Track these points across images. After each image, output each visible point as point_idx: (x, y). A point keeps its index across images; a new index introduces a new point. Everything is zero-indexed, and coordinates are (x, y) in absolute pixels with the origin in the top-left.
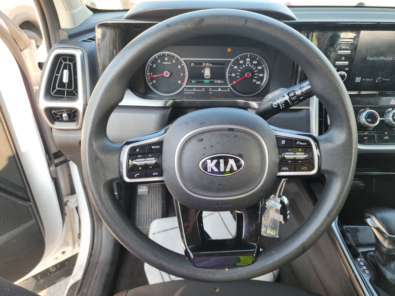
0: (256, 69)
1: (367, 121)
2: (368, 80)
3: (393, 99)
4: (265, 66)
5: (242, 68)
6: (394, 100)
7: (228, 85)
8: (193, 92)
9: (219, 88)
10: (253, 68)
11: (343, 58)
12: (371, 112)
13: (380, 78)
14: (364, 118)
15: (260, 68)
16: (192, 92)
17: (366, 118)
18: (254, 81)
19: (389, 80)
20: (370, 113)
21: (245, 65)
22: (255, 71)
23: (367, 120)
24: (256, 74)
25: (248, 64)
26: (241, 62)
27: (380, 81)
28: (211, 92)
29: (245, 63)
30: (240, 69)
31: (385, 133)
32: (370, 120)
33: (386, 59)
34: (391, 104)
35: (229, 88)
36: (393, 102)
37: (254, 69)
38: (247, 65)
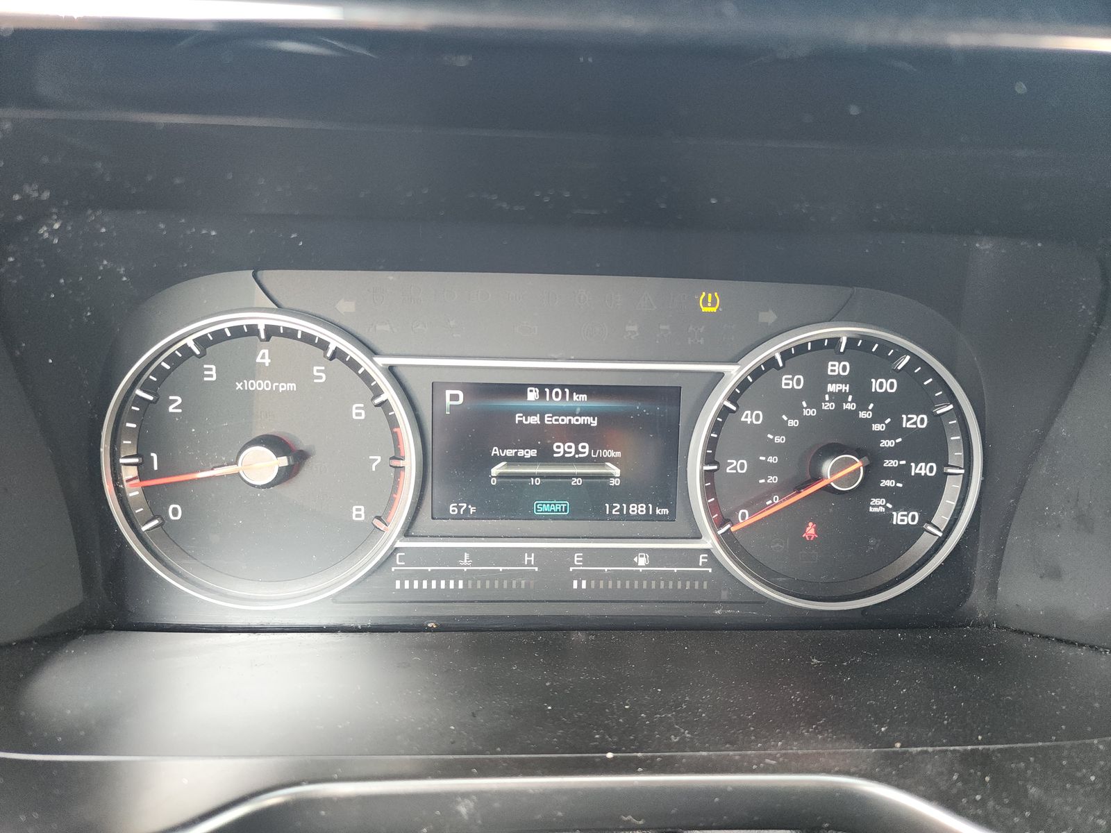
0: (892, 431)
4: (958, 411)
5: (793, 423)
7: (698, 536)
8: (456, 575)
9: (636, 552)
10: (868, 423)
15: (915, 421)
16: (447, 576)
18: (878, 505)
21: (815, 403)
22: (887, 443)
24: (891, 463)
25: (839, 398)
26: (791, 382)
28: (580, 575)
29: (815, 391)
30: (782, 429)
35: (708, 551)
37: (877, 427)
38: (828, 406)
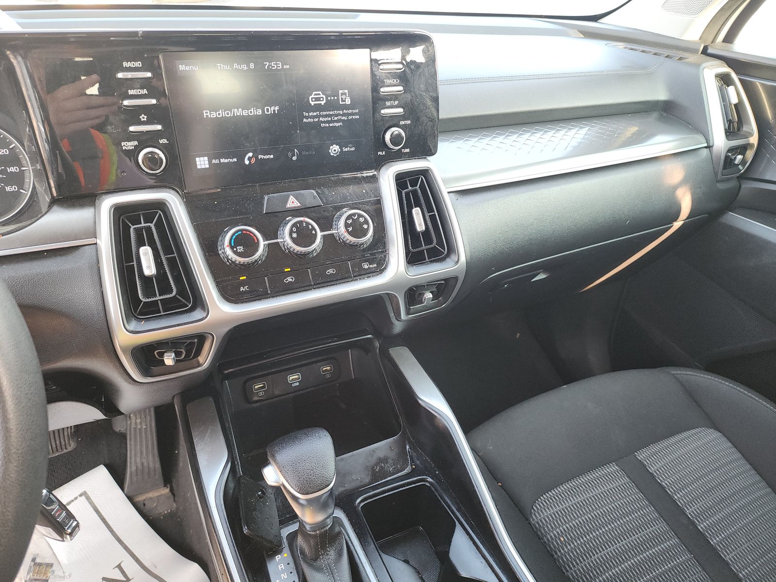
1: (236, 253)
2: (226, 161)
3: (291, 197)
6: (293, 198)
11: (143, 118)
12: (242, 230)
13: (250, 154)
14: (228, 246)
17: (233, 245)
19: (272, 156)
20: (240, 233)
23: (235, 249)
27: (253, 161)
31: (286, 270)
32: (240, 249)
33: (248, 113)
34: (288, 206)
36: (293, 202)
